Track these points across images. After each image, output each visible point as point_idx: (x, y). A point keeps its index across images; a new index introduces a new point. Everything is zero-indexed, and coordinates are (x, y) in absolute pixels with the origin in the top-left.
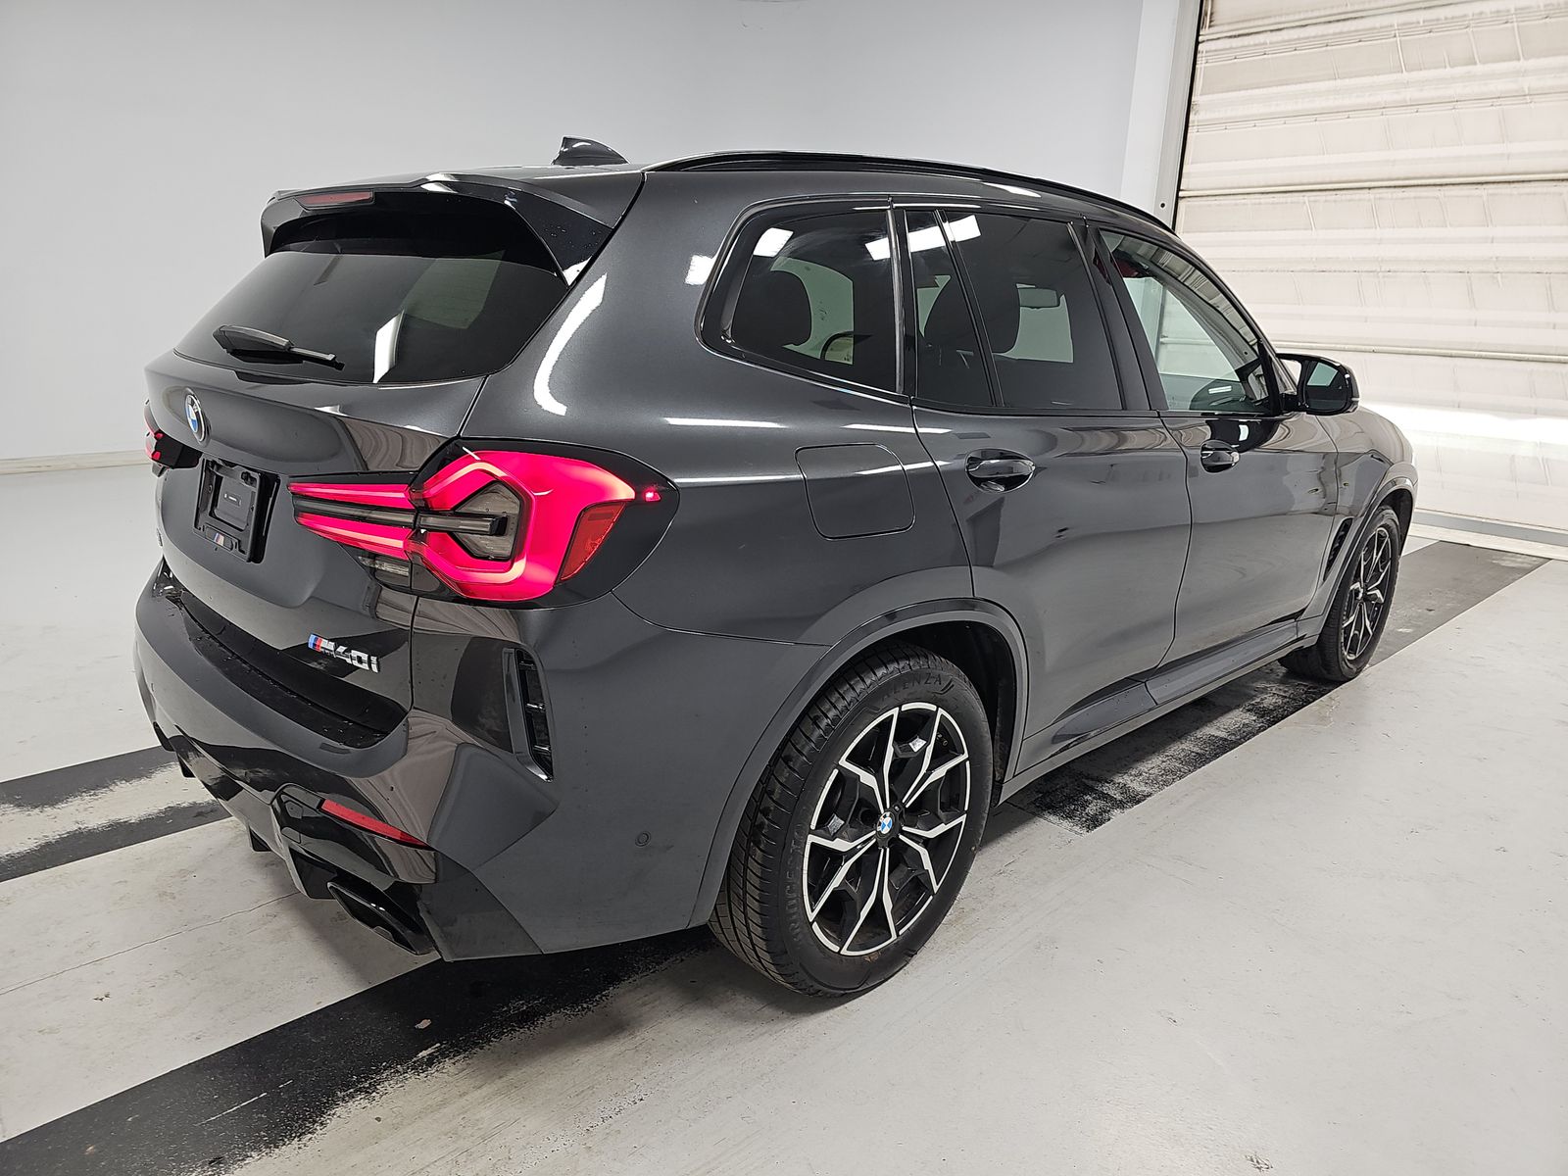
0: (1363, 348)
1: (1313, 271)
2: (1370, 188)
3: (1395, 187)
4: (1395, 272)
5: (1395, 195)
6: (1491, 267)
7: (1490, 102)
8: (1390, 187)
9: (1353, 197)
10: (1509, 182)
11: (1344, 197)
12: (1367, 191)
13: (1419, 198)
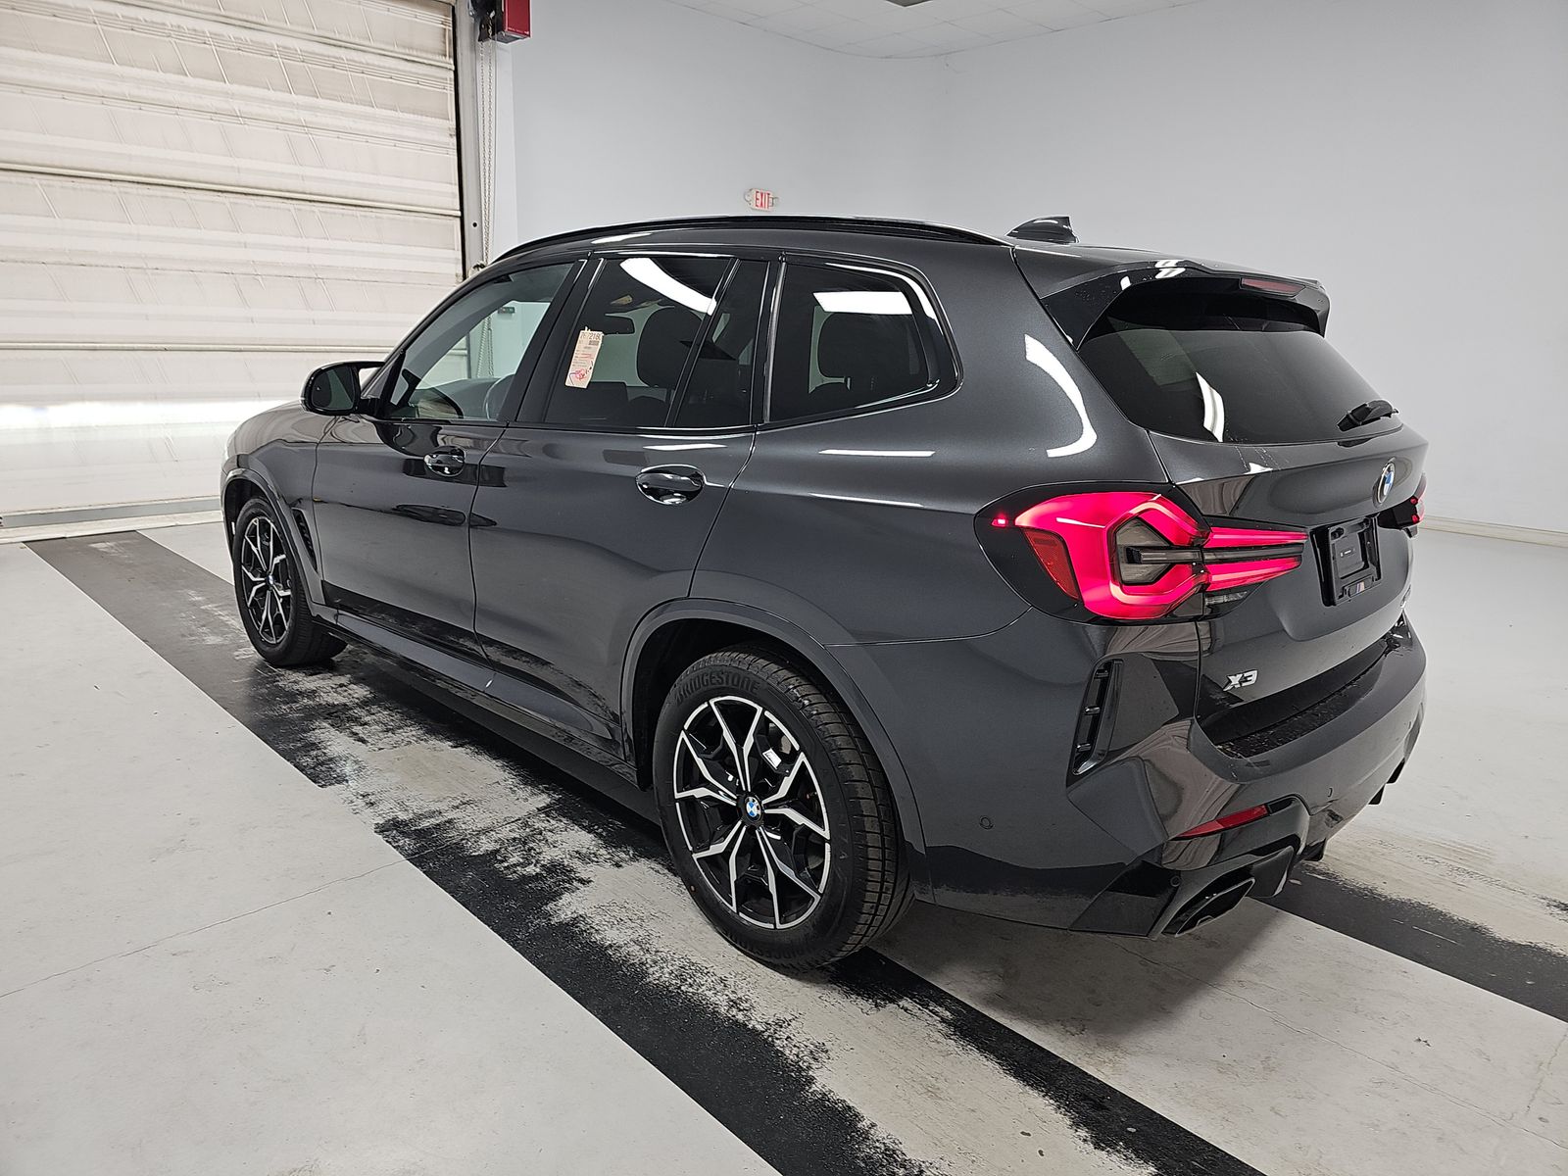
0: (154, 346)
1: (68, 264)
2: (111, 180)
3: (138, 183)
4: (162, 269)
5: (140, 192)
6: (251, 270)
7: (208, 116)
8: (133, 182)
9: (94, 187)
10: (245, 194)
11: (83, 186)
12: (109, 183)
13: (167, 197)
